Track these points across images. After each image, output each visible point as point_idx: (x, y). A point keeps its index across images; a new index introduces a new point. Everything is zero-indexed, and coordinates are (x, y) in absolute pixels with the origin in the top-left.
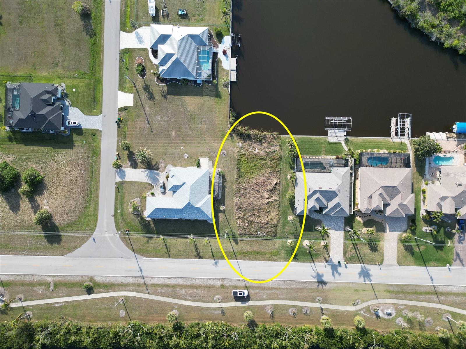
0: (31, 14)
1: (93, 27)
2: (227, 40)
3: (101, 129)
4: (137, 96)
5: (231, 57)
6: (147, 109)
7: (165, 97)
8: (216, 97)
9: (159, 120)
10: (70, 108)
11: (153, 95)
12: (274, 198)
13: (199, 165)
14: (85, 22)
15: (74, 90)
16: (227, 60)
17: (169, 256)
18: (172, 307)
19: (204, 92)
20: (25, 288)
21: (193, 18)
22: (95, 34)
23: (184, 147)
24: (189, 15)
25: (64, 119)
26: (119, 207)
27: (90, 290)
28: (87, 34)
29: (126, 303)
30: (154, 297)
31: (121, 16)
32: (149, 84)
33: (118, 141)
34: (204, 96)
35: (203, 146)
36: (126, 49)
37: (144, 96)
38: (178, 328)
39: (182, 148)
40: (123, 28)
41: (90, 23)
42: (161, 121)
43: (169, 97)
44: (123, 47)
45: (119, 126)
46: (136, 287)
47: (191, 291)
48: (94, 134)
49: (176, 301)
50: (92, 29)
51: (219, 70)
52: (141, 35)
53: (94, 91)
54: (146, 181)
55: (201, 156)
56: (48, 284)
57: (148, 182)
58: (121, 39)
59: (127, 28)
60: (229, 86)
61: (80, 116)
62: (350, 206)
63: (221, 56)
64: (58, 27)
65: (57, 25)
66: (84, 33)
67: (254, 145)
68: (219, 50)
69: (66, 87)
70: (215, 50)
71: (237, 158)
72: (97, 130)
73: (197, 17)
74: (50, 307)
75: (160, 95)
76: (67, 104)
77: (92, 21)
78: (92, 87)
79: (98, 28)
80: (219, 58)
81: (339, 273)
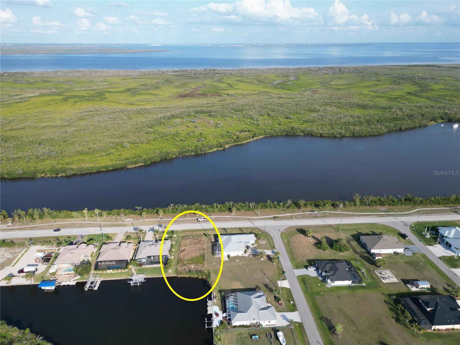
0: (376, 326)
1: (324, 323)
2: (216, 323)
3: (294, 270)
4: (276, 286)
5: (212, 314)
6: (267, 280)
7: (257, 287)
8: (222, 290)
9: (259, 275)
10: (317, 276)
11: (265, 287)
12: (183, 248)
13: (229, 256)
14: (332, 325)
15: (319, 285)
16: (215, 311)
17: (239, 228)
18: (234, 215)
19: (231, 291)
20: (307, 217)
21: (246, 335)
22: (320, 319)
24: (250, 338)
25: (317, 269)
26: (271, 242)
27: (274, 217)
28: (326, 318)
29: (257, 215)
30: (244, 217)
31: (305, 332)
32: (270, 293)
33: (281, 265)
34: (230, 289)
35: (228, 266)
36: (293, 312)
37: (271, 286)
38: (230, 210)
39: (240, 264)
40: (301, 325)
41: (328, 325)
42: (257, 275)
43: (255, 287)
44: (296, 313)
45: (283, 272)
46: (253, 219)
47: (226, 219)
48: (297, 267)
49: (233, 217)
50: (324, 322)
51: (221, 304)
52: (285, 320)
53: (306, 287)
54: (259, 250)
55: (228, 261)
56: (295, 218)
57: (257, 250)
58: (299, 317)
59: (297, 325)
60: (212, 297)
61: (310, 273)
62: (138, 249)
63: (220, 313)
64: (351, 320)
65: (352, 321)
66: (329, 318)
67: (194, 269)
68: (222, 315)
69: (325, 286)
70: (225, 315)
71: (205, 262)
72: (296, 269)
73: (243, 337)
74: (292, 213)
75: (261, 288)
76: (320, 278)
77: (326, 327)
78: (308, 288)
79: (320, 323)
80: (221, 311)
81: (150, 228)
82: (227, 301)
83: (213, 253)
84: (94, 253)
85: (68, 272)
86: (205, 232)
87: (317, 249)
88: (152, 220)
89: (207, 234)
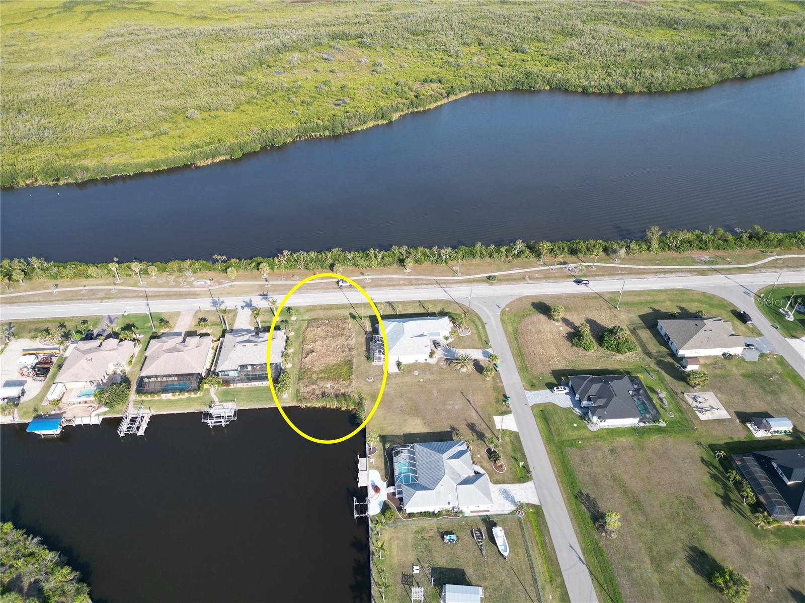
0: (684, 514)
1: (583, 507)
2: (374, 508)
3: (526, 391)
4: (491, 427)
5: (367, 487)
6: (474, 414)
7: (453, 429)
8: (385, 435)
9: (457, 404)
10: (572, 406)
11: (470, 429)
12: (309, 347)
13: (399, 364)
14: (598, 511)
15: (575, 425)
16: (373, 481)
17: (419, 301)
18: (410, 274)
19: (402, 438)
20: (552, 275)
21: (432, 533)
22: (576, 497)
23: (419, 381)
24: (439, 538)
25: (572, 392)
26: (482, 331)
27: (489, 278)
28: (587, 495)
29: (455, 273)
30: (429, 278)
31: (546, 526)
32: (479, 442)
33: (501, 382)
34: (402, 434)
35: (397, 384)
36: (524, 482)
37: (481, 427)
38: (402, 261)
39: (422, 380)
40: (538, 511)
41: (590, 511)
42: (453, 404)
43: (449, 430)
44: (529, 485)
45: (505, 396)
46: (446, 282)
47: (394, 283)
48: (533, 386)
49: (407, 277)
50: (583, 503)
51: (383, 467)
52: (507, 501)
53: (550, 430)
54: (457, 350)
55: (397, 374)
56: (530, 278)
57: (455, 349)
58: (536, 493)
59: (531, 510)
60: (367, 451)
61: (557, 400)
62: (221, 348)
63: (382, 485)
64: (635, 500)
65: (638, 503)
66: (592, 496)
67: (332, 391)
68: (385, 491)
69: (587, 427)
70: (391, 490)
71: (353, 376)
72: (531, 390)
73: (426, 536)
74: (523, 267)
75: (461, 431)
76: (577, 410)
77: (588, 514)
78: (554, 433)
79: (574, 507)
80: (385, 481)
81: (244, 301)
82: (395, 459)
83: (369, 357)
84: (136, 356)
85: (84, 399)
86: (352, 311)
87: (572, 347)
88: (247, 283)
89: (356, 315)
